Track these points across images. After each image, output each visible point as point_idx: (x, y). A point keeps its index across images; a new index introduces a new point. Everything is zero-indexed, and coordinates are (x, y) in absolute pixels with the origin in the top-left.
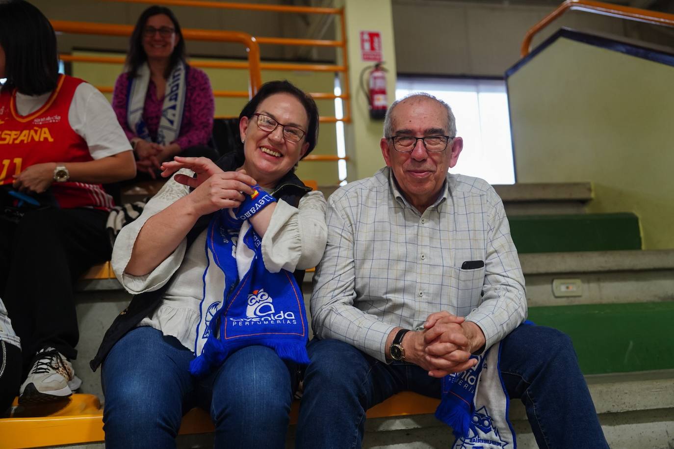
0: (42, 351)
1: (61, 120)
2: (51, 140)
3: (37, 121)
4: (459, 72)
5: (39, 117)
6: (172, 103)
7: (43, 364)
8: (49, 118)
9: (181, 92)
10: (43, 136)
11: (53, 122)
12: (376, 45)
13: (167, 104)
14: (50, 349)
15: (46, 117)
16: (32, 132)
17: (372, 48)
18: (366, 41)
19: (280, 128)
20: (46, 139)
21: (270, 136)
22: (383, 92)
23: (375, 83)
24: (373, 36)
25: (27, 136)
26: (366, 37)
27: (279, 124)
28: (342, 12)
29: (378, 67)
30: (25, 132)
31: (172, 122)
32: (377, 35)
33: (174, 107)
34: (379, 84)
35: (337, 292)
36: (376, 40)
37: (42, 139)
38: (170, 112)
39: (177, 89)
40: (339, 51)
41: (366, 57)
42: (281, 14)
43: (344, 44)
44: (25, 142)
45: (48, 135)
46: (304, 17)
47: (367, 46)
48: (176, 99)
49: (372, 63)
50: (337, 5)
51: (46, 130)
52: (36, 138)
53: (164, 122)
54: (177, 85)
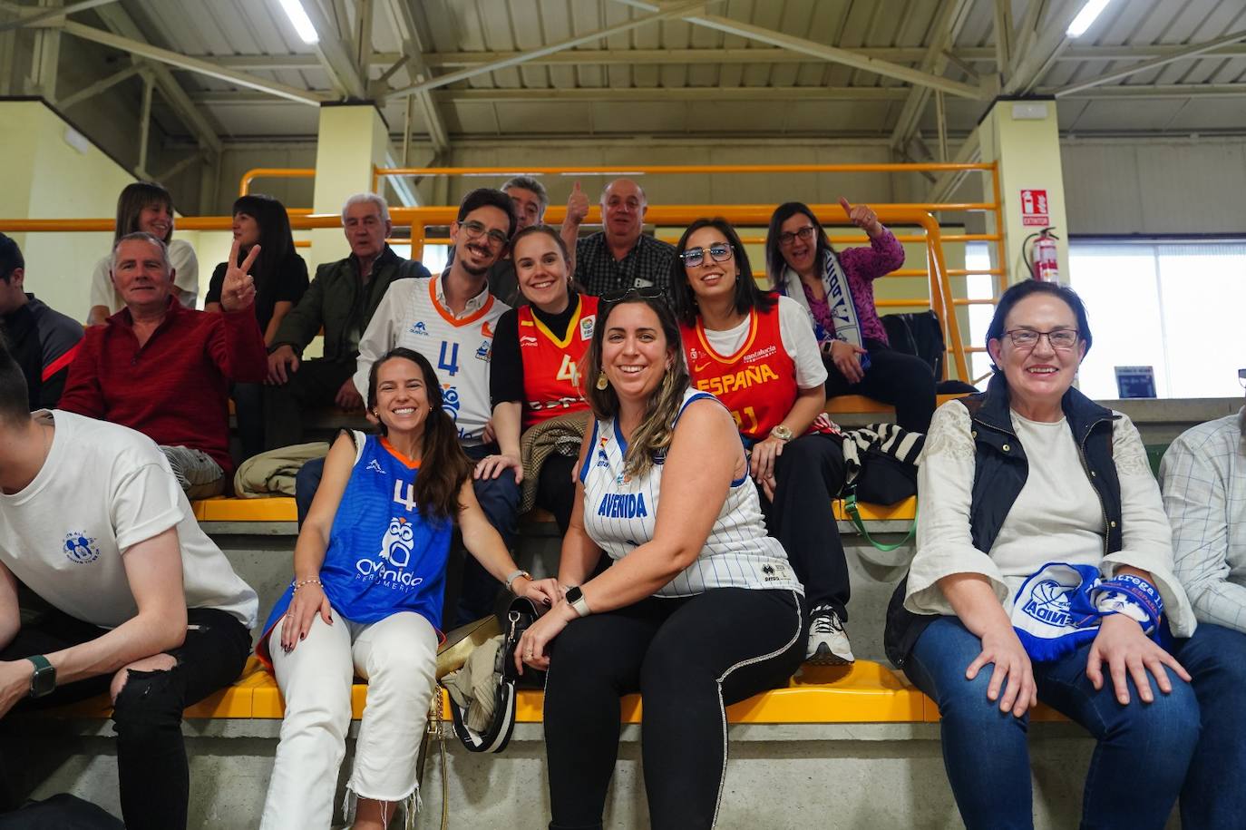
0: (819, 608)
1: (777, 350)
2: (775, 377)
3: (750, 358)
4: (1128, 231)
5: (749, 352)
6: (838, 298)
7: (824, 623)
8: (761, 352)
9: (842, 282)
10: (765, 376)
11: (769, 356)
12: (1041, 206)
13: (832, 302)
14: (828, 608)
15: (758, 350)
16: (749, 373)
17: (1036, 210)
18: (1029, 201)
19: (1045, 338)
20: (769, 378)
21: (1035, 351)
22: (1053, 266)
23: (1041, 255)
24: (1037, 194)
25: (743, 378)
26: (1028, 196)
27: (1040, 334)
28: (994, 167)
29: (1045, 234)
30: (740, 375)
31: (846, 319)
32: (1043, 193)
33: (841, 302)
34: (1047, 255)
35: (1208, 564)
36: (1041, 198)
37: (766, 380)
38: (840, 308)
39: (837, 281)
40: (989, 216)
41: (1028, 222)
42: (891, 174)
43: (999, 205)
44: (745, 386)
45: (770, 373)
46: (927, 175)
47: (1029, 207)
48: (840, 292)
49: (1038, 229)
50: (987, 158)
51: (765, 367)
52: (758, 380)
53: (839, 323)
54: (835, 277)
